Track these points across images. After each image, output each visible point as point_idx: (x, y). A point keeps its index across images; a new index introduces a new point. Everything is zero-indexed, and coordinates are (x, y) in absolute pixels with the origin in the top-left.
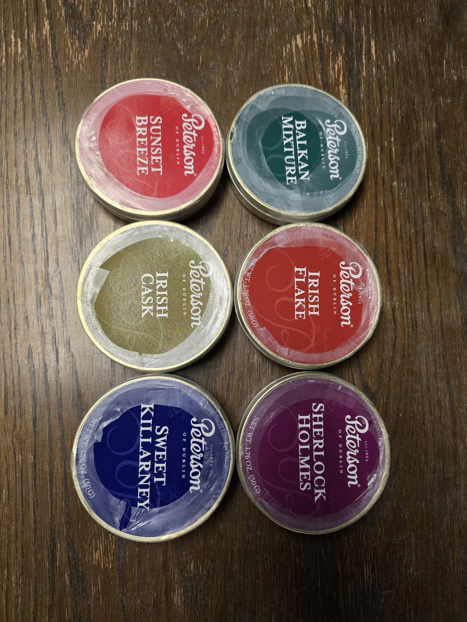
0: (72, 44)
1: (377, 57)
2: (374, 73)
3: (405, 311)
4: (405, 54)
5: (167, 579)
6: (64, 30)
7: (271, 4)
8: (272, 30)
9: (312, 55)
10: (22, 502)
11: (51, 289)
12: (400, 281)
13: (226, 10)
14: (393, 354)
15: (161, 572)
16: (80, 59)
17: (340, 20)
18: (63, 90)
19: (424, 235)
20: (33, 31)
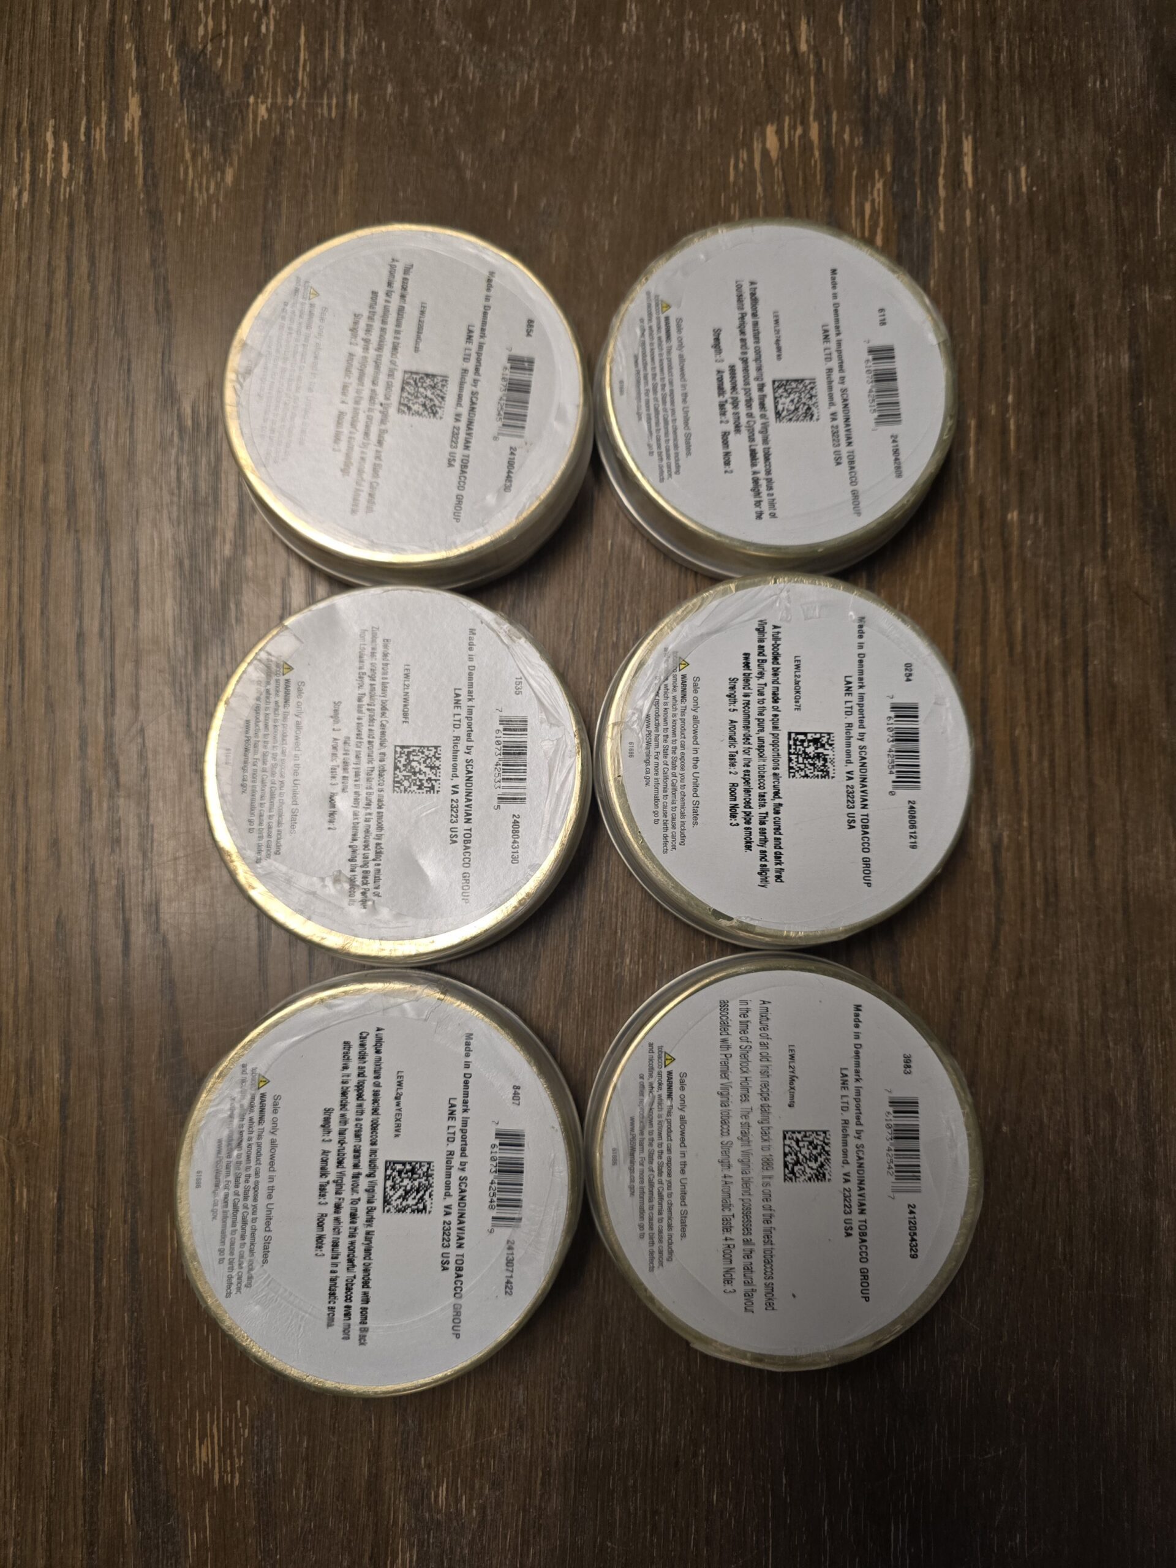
0: (195, 154)
1: (977, 182)
2: (968, 223)
3: (1027, 855)
4: (1054, 174)
5: (376, 1524)
6: (175, 119)
7: (701, 46)
8: (703, 114)
9: (805, 180)
10: (25, 1307)
11: (117, 772)
12: (1016, 773)
13: (586, 65)
14: (990, 967)
15: (363, 1503)
16: (211, 191)
17: (883, 85)
18: (167, 271)
19: (1086, 655)
20: (99, 123)
